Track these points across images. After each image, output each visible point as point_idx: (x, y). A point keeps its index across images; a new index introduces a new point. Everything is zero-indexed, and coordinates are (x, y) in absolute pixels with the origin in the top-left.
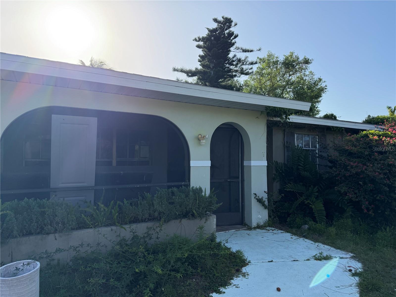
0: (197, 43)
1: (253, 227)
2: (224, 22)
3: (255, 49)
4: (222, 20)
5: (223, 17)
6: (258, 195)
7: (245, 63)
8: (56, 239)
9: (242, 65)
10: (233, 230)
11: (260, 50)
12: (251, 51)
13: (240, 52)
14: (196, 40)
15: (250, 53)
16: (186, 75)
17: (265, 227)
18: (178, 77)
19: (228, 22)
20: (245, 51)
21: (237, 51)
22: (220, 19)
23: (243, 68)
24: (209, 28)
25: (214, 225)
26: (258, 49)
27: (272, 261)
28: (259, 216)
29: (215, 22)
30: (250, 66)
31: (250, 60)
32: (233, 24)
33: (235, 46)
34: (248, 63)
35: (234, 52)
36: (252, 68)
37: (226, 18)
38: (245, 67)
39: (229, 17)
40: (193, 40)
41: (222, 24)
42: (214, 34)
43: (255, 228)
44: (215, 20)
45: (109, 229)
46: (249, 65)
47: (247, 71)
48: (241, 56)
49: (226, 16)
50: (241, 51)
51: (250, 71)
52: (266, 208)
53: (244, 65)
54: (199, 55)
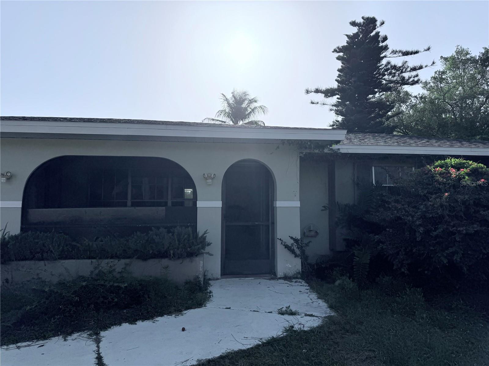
0: (337, 55)
1: (279, 276)
2: (364, 23)
3: (421, 49)
4: (362, 22)
5: (363, 18)
6: (284, 241)
7: (404, 70)
8: (45, 265)
9: (400, 73)
10: (252, 278)
11: (429, 49)
12: (417, 52)
13: (399, 56)
14: (335, 51)
15: (414, 55)
16: (323, 95)
17: (294, 278)
18: (312, 100)
19: (370, 23)
20: (406, 54)
21: (395, 55)
22: (360, 20)
23: (404, 78)
24: (348, 34)
25: (201, 268)
26: (426, 48)
27: (230, 308)
28: (287, 265)
29: (353, 26)
30: (414, 73)
31: (411, 65)
32: (378, 23)
33: (390, 50)
34: (409, 69)
35: (390, 57)
36: (417, 76)
37: (368, 18)
38: (406, 75)
39: (371, 16)
40: (333, 52)
41: (362, 26)
42: (356, 40)
43: (280, 278)
44: (353, 24)
45: (89, 261)
46: (410, 71)
47: (411, 79)
48: (397, 61)
49: (366, 16)
50: (400, 54)
51: (416, 79)
52: (296, 256)
53: (403, 73)
54: (337, 69)
